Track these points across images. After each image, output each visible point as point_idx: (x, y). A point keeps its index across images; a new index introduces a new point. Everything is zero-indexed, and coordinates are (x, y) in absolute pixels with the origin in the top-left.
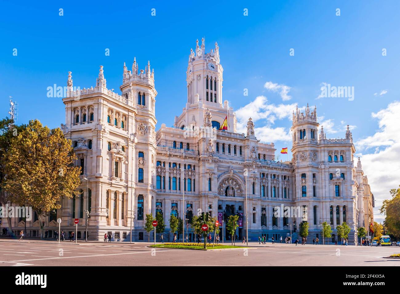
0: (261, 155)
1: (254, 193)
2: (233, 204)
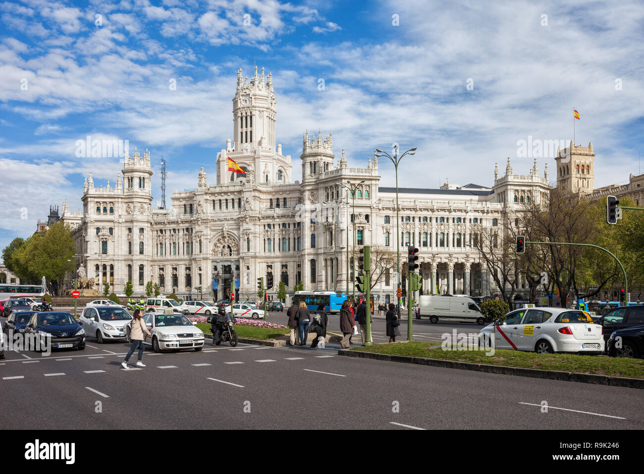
0: (273, 201)
1: (249, 250)
2: (229, 263)
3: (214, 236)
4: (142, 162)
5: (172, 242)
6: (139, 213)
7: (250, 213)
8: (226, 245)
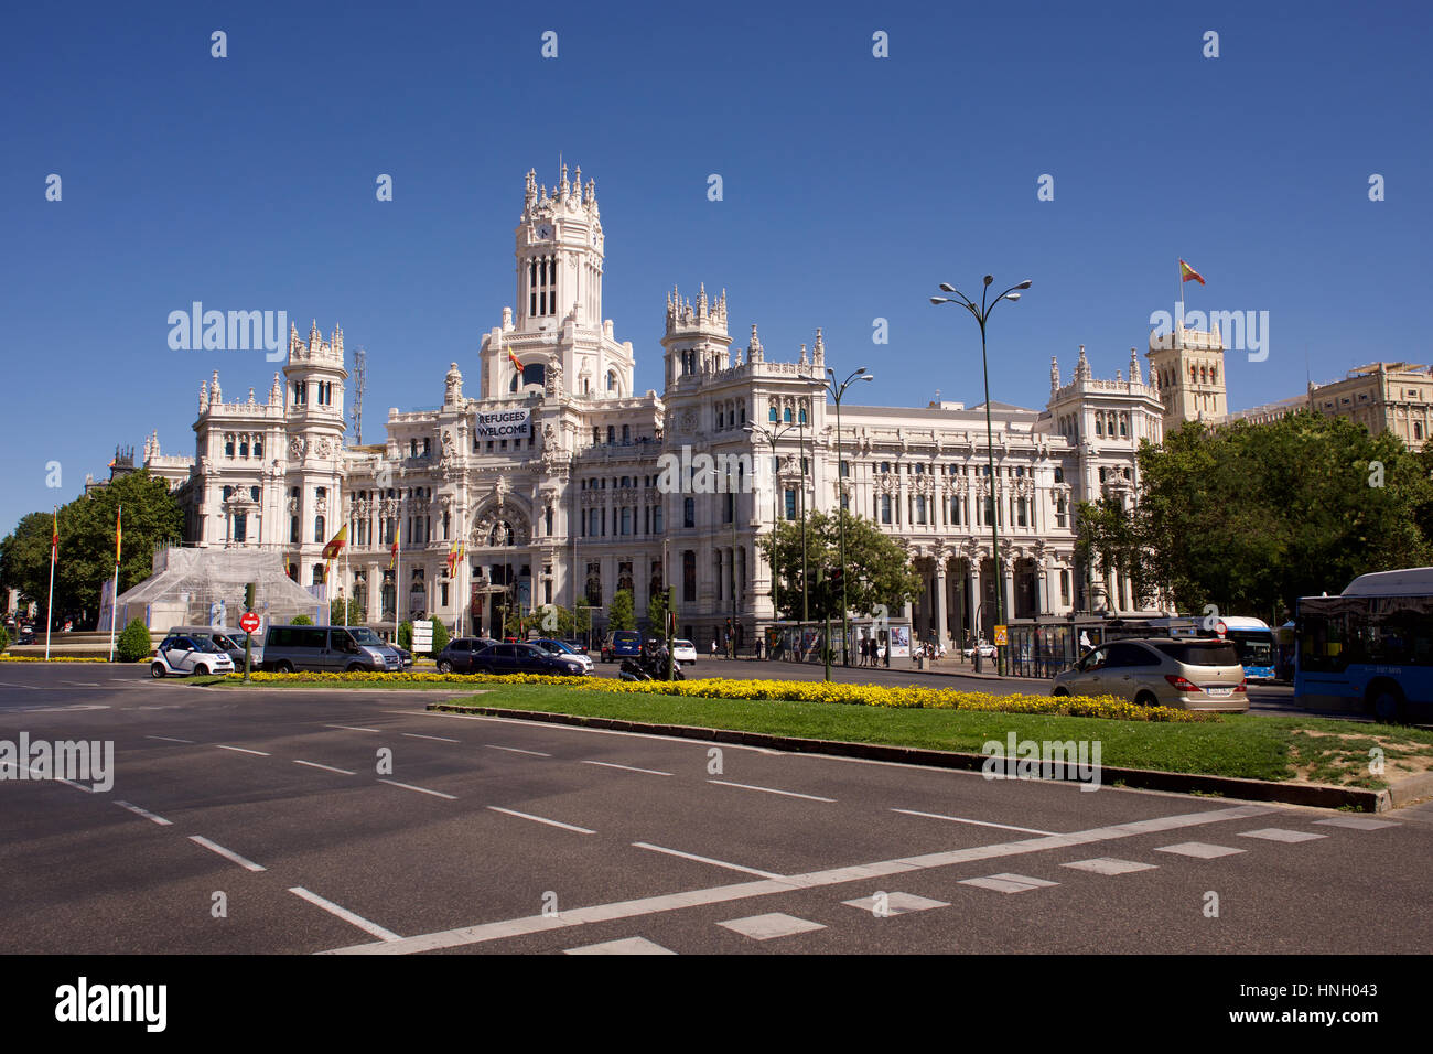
2: (507, 561)
3: (477, 504)
4: (327, 351)
5: (384, 516)
6: (316, 457)
7: (554, 456)
8: (502, 523)
